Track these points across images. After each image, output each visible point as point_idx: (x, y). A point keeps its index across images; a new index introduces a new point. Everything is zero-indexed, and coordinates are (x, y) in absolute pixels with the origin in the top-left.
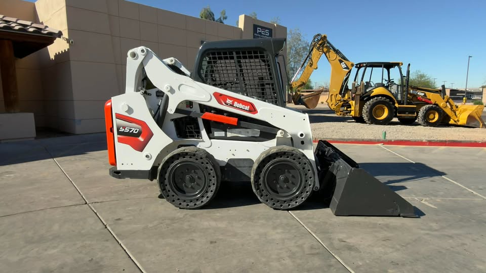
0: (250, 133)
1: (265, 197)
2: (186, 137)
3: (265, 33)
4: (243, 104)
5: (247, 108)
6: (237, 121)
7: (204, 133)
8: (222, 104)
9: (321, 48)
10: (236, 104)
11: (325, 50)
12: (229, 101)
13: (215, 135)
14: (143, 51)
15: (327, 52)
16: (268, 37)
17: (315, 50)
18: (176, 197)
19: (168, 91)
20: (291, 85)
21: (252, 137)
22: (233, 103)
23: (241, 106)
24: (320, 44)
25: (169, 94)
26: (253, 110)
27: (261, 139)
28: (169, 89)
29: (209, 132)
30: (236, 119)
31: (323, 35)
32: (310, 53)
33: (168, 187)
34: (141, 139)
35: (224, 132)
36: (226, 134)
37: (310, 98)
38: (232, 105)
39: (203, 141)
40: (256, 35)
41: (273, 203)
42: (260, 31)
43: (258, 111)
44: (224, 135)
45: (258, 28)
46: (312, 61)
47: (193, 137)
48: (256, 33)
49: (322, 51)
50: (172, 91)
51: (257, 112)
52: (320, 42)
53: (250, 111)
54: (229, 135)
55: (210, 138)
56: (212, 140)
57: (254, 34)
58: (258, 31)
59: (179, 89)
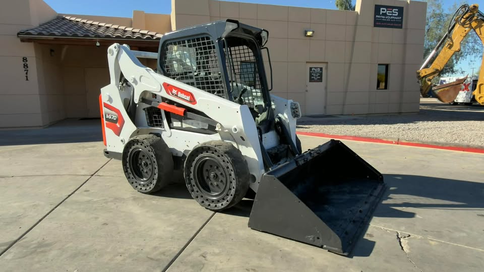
0: (200, 124)
1: (196, 193)
2: (153, 126)
3: (392, 13)
4: (185, 94)
5: (188, 98)
6: (183, 111)
7: (165, 122)
8: (169, 94)
9: (468, 22)
10: (180, 94)
11: (474, 24)
12: (174, 91)
13: (174, 126)
14: (115, 47)
15: (476, 27)
16: (396, 18)
17: (458, 26)
18: (134, 180)
19: (133, 82)
20: (419, 73)
21: (202, 129)
22: (177, 93)
23: (183, 96)
24: (467, 18)
25: (134, 85)
26: (193, 101)
27: (210, 132)
28: (133, 81)
29: (169, 122)
30: (182, 110)
31: (471, 5)
32: (450, 32)
33: (129, 170)
34: (118, 125)
35: (180, 123)
36: (182, 125)
37: (446, 89)
38: (176, 96)
39: (165, 130)
40: (378, 17)
41: (202, 200)
42: (385, 12)
43: (197, 101)
44: (180, 126)
45: (381, 9)
46: (452, 41)
47: (157, 125)
48: (379, 15)
49: (469, 27)
50: (135, 81)
51: (196, 103)
52: (467, 15)
53: (190, 102)
54: (185, 126)
55: (171, 128)
56: (172, 130)
57: (375, 16)
58: (381, 12)
59: (140, 81)
